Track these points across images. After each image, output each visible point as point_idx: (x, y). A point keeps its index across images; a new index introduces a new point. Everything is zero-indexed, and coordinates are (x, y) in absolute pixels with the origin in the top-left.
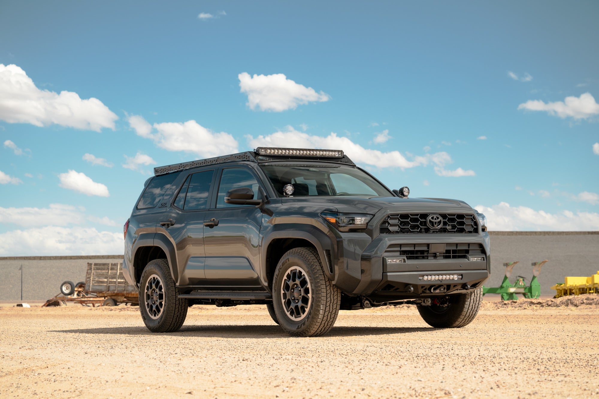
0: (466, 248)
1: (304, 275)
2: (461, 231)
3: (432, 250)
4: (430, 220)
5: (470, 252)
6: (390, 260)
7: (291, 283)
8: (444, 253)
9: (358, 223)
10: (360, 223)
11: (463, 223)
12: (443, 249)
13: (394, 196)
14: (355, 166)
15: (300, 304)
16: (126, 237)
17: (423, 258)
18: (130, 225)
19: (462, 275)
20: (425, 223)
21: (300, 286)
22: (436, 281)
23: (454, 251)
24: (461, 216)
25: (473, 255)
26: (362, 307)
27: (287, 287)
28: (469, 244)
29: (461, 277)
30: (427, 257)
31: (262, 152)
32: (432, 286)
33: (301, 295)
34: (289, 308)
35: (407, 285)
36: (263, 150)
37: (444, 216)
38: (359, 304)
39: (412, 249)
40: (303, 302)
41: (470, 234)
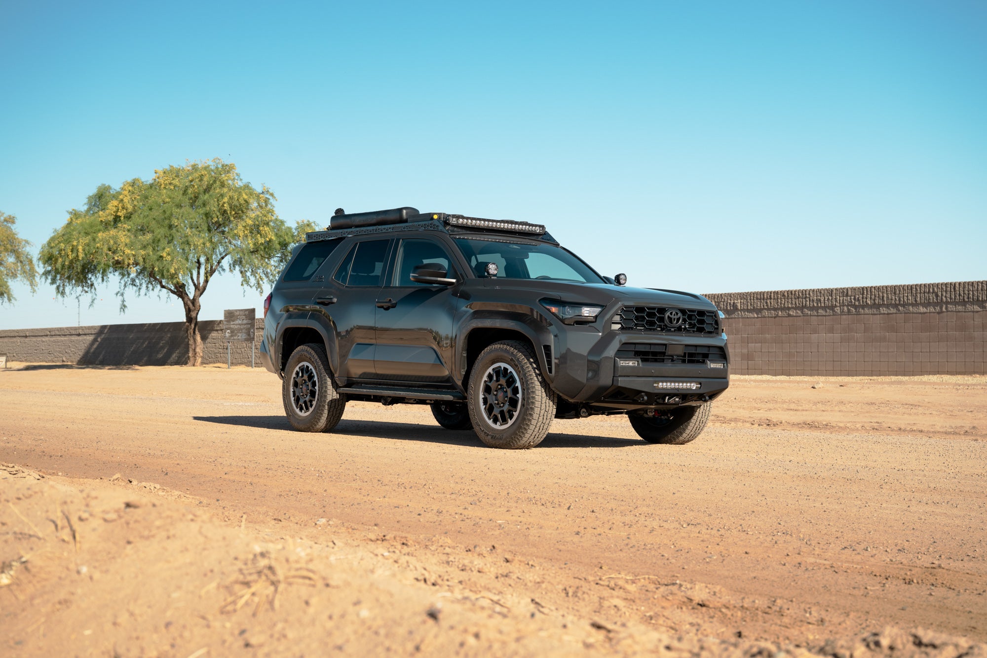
0: (705, 351)
1: (511, 372)
2: (700, 330)
3: (669, 352)
4: (668, 317)
5: (710, 355)
6: (622, 362)
7: (493, 385)
8: (681, 356)
9: (586, 315)
10: (587, 315)
11: (702, 322)
12: (680, 351)
13: (606, 283)
14: (559, 245)
15: (506, 408)
16: (267, 314)
17: (656, 361)
18: (274, 301)
19: (700, 384)
20: (661, 320)
21: (506, 386)
22: (672, 389)
23: (691, 355)
24: (701, 313)
25: (712, 361)
26: (578, 416)
27: (487, 390)
28: (709, 347)
29: (699, 386)
30: (663, 361)
31: (454, 221)
32: (666, 395)
33: (507, 397)
34: (490, 415)
35: (639, 392)
36: (454, 219)
37: (683, 311)
38: (573, 412)
39: (647, 349)
40: (510, 405)
41: (711, 335)
